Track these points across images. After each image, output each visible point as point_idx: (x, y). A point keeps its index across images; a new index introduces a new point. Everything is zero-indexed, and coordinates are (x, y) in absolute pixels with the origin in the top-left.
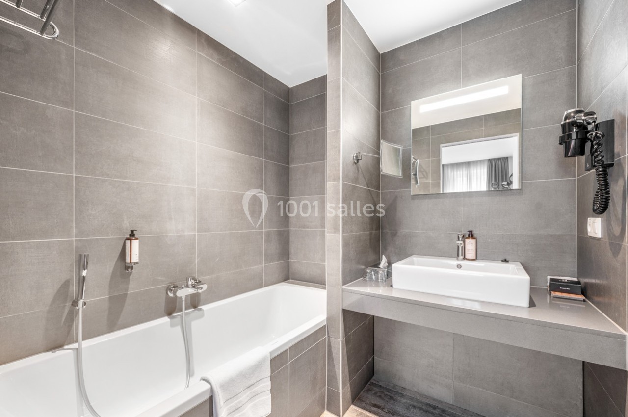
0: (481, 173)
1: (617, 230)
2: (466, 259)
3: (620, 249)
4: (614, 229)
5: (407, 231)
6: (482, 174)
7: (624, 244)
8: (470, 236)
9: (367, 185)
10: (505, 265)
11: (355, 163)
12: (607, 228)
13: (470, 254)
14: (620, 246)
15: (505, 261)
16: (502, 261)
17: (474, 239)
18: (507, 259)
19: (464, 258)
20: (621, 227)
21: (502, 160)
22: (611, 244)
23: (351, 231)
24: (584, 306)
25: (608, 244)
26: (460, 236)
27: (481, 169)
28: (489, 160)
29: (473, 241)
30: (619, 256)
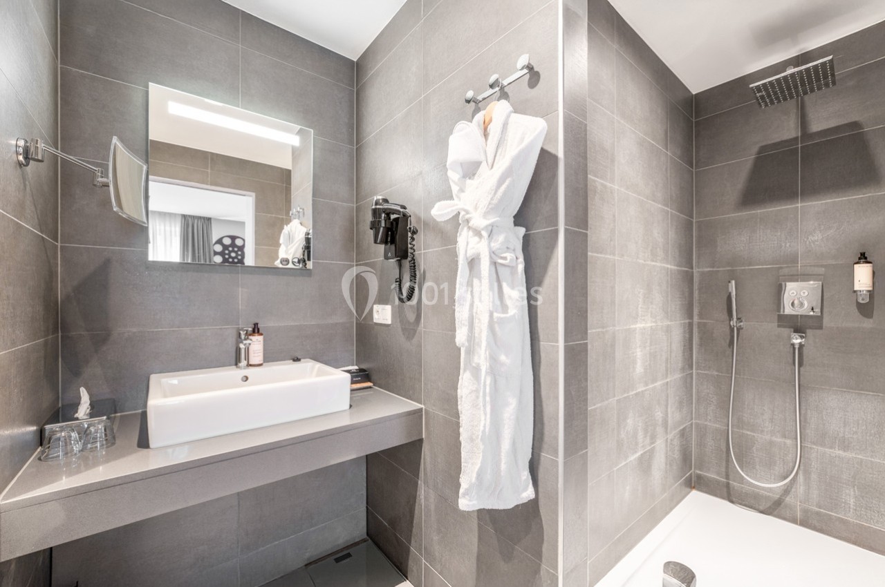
0: (171, 232)
1: (411, 317)
2: (251, 365)
3: (414, 334)
4: (407, 315)
5: (134, 330)
6: (173, 233)
7: (419, 328)
8: (256, 331)
9: (40, 225)
10: (297, 365)
11: (20, 164)
12: (398, 314)
13: (257, 356)
14: (415, 331)
15: (297, 360)
16: (294, 360)
17: (262, 334)
18: (299, 357)
19: (249, 365)
20: (416, 314)
21: (202, 220)
22: (404, 330)
23: (14, 344)
24: (372, 392)
25: (400, 330)
26: (241, 332)
27: (171, 226)
28: (184, 217)
29: (260, 338)
30: (414, 340)
